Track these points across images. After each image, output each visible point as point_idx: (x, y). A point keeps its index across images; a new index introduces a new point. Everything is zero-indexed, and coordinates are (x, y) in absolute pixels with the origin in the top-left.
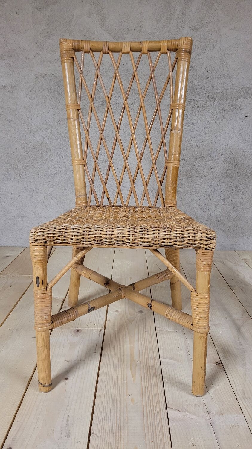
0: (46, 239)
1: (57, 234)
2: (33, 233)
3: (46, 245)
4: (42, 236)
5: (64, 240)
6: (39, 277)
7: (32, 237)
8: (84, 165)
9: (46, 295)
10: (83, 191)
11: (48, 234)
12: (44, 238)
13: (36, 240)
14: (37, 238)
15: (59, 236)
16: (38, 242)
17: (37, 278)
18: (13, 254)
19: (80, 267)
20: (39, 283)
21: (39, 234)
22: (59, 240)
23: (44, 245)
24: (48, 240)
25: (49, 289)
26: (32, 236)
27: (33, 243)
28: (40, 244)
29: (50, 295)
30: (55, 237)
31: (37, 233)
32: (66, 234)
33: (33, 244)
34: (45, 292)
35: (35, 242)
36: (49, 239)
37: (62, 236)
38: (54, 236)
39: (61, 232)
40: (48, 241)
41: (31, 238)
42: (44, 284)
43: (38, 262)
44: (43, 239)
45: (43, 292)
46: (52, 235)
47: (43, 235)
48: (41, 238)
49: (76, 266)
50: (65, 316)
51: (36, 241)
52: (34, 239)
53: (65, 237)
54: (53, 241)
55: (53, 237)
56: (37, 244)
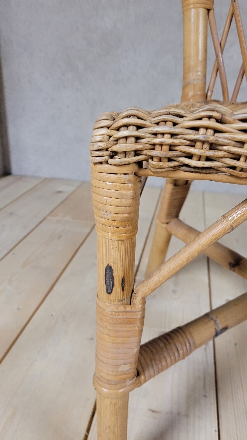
0: (144, 152)
1: (188, 137)
2: (104, 131)
3: (142, 172)
4: (133, 139)
5: (208, 159)
6: (114, 268)
7: (100, 144)
8: (209, 10)
9: (129, 316)
10: (200, 68)
11: (155, 134)
12: (138, 147)
13: (114, 154)
14: (116, 148)
15: (193, 143)
16: (118, 159)
17: (109, 269)
18: (67, 189)
19: (173, 222)
20: (113, 285)
21: (124, 133)
22: (190, 156)
23: (135, 174)
24: (152, 158)
25: (137, 300)
26: (99, 138)
27: (101, 163)
28: (125, 170)
29: (139, 316)
30: (177, 148)
31: (118, 129)
32: (220, 138)
33: (101, 166)
34: (128, 308)
35: (110, 161)
36: (157, 153)
37: (203, 142)
38: (176, 141)
39: (202, 131)
40: (150, 161)
41: (96, 148)
42: (126, 288)
43: (114, 224)
44: (137, 153)
45: (121, 308)
46: (167, 139)
47: (137, 139)
48: (130, 145)
49: (168, 221)
50: (166, 354)
51: (112, 157)
52: (107, 150)
53: (213, 146)
54: (170, 160)
55: (171, 147)
56: (115, 169)
